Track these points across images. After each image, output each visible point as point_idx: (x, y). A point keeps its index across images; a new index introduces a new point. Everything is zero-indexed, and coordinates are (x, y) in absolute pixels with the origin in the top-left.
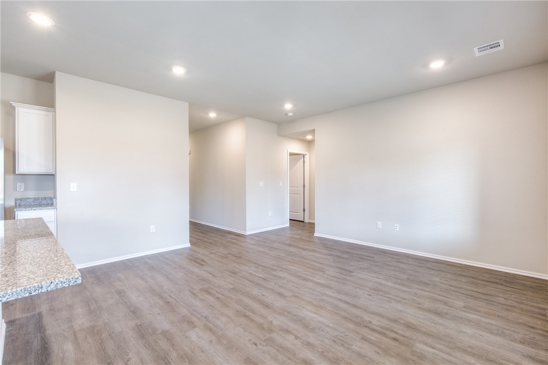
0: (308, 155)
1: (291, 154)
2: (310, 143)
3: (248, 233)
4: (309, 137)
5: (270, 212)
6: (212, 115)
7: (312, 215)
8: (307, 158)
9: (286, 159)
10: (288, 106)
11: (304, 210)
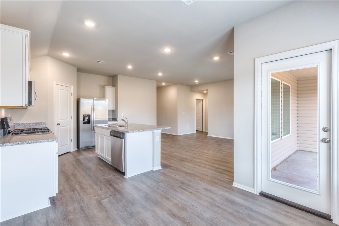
0: (204, 100)
1: (196, 99)
2: (205, 95)
3: (178, 135)
4: (205, 92)
5: (187, 126)
6: (164, 84)
7: (206, 128)
8: (204, 101)
9: (194, 102)
10: (197, 81)
11: (203, 126)
